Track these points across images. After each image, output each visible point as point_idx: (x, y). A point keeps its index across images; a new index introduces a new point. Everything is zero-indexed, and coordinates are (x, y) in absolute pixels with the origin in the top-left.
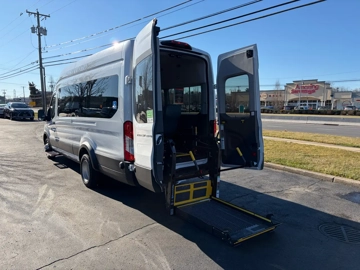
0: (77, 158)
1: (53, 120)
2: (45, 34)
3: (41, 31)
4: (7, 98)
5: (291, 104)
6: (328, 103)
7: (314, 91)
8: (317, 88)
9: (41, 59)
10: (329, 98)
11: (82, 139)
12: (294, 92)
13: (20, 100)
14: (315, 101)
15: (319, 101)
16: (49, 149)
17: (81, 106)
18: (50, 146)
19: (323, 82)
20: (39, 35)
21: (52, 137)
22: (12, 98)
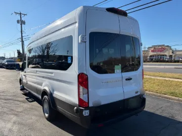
0: (40, 97)
1: (25, 70)
2: (24, 24)
3: (22, 23)
4: (6, 57)
5: (151, 58)
6: (171, 56)
7: (163, 51)
8: (164, 49)
9: (22, 37)
10: (171, 54)
11: (43, 85)
12: (153, 51)
13: (12, 58)
14: (164, 56)
15: (166, 56)
16: (23, 89)
17: (43, 61)
18: (23, 86)
19: (168, 46)
20: (21, 24)
21: (24, 81)
22: (9, 57)
